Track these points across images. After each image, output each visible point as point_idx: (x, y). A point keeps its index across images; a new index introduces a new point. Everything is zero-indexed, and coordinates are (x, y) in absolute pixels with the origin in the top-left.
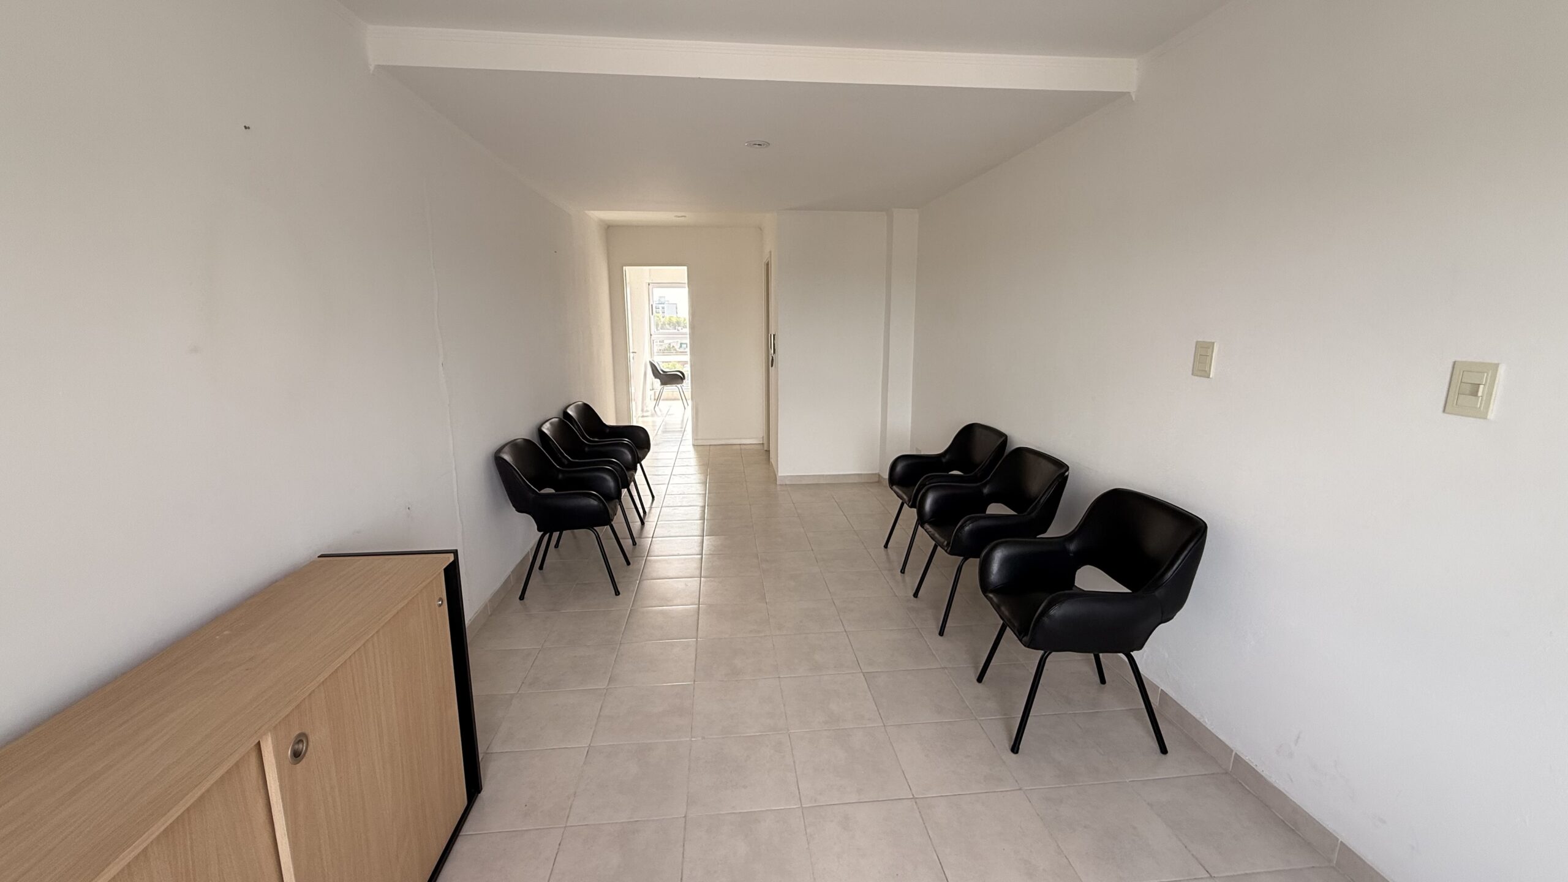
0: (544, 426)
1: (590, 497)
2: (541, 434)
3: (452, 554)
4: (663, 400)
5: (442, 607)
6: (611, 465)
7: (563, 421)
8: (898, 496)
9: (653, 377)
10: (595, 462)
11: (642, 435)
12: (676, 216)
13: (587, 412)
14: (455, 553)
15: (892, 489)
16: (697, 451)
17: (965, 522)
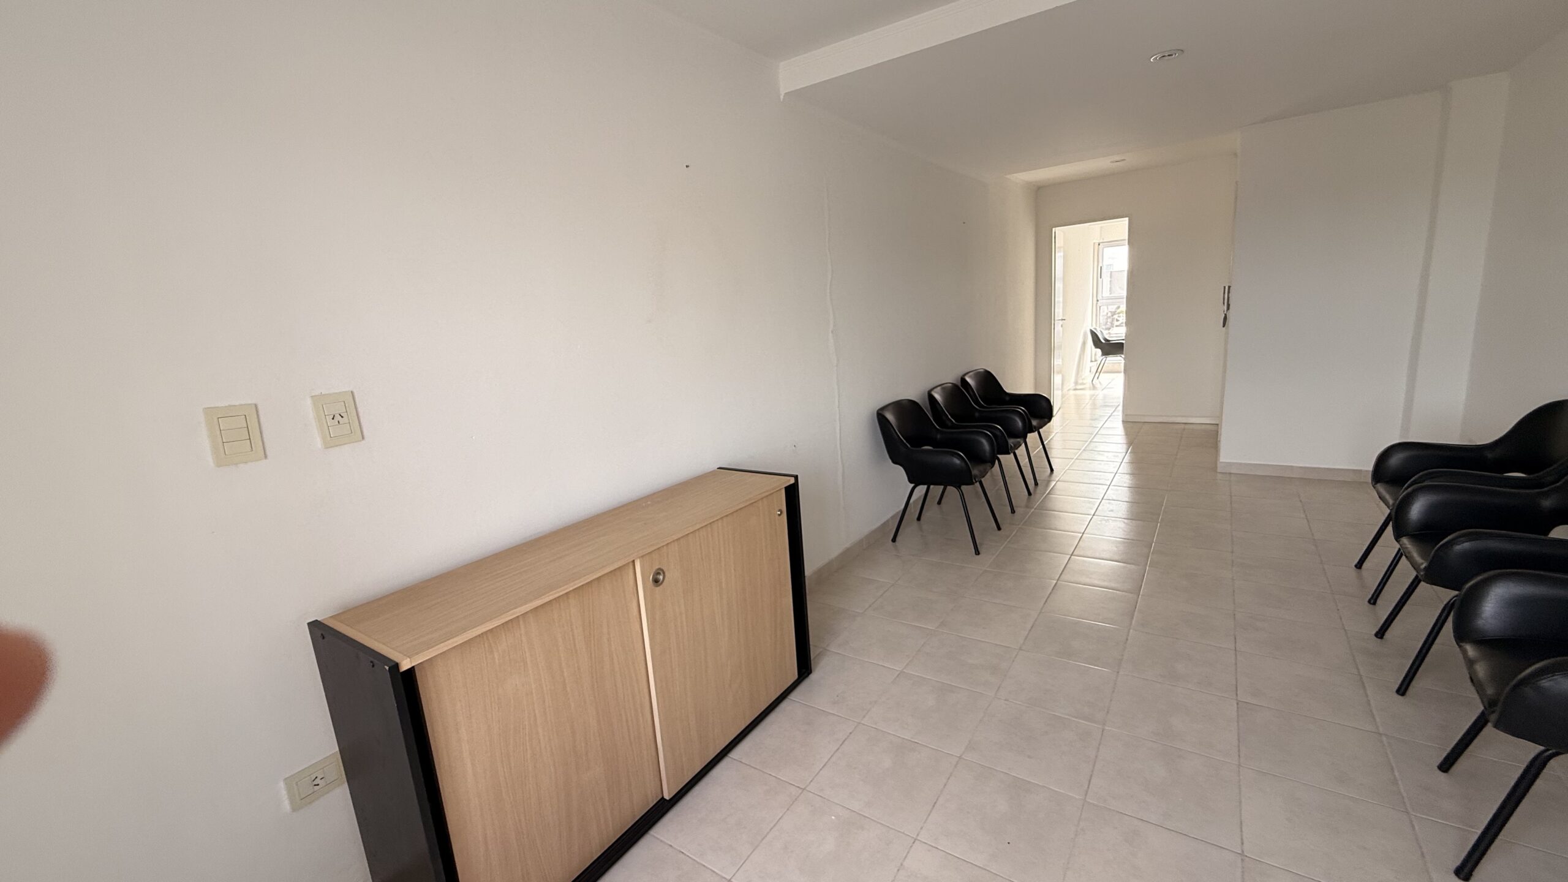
0: (935, 390)
1: (953, 456)
2: (931, 398)
3: (793, 478)
4: (1105, 372)
5: (781, 516)
6: (989, 429)
7: (959, 388)
8: (1380, 497)
9: (1093, 347)
10: (977, 425)
11: (1044, 404)
12: (1112, 162)
13: (988, 380)
14: (796, 477)
15: (1374, 488)
16: (1125, 428)
17: (1460, 537)
